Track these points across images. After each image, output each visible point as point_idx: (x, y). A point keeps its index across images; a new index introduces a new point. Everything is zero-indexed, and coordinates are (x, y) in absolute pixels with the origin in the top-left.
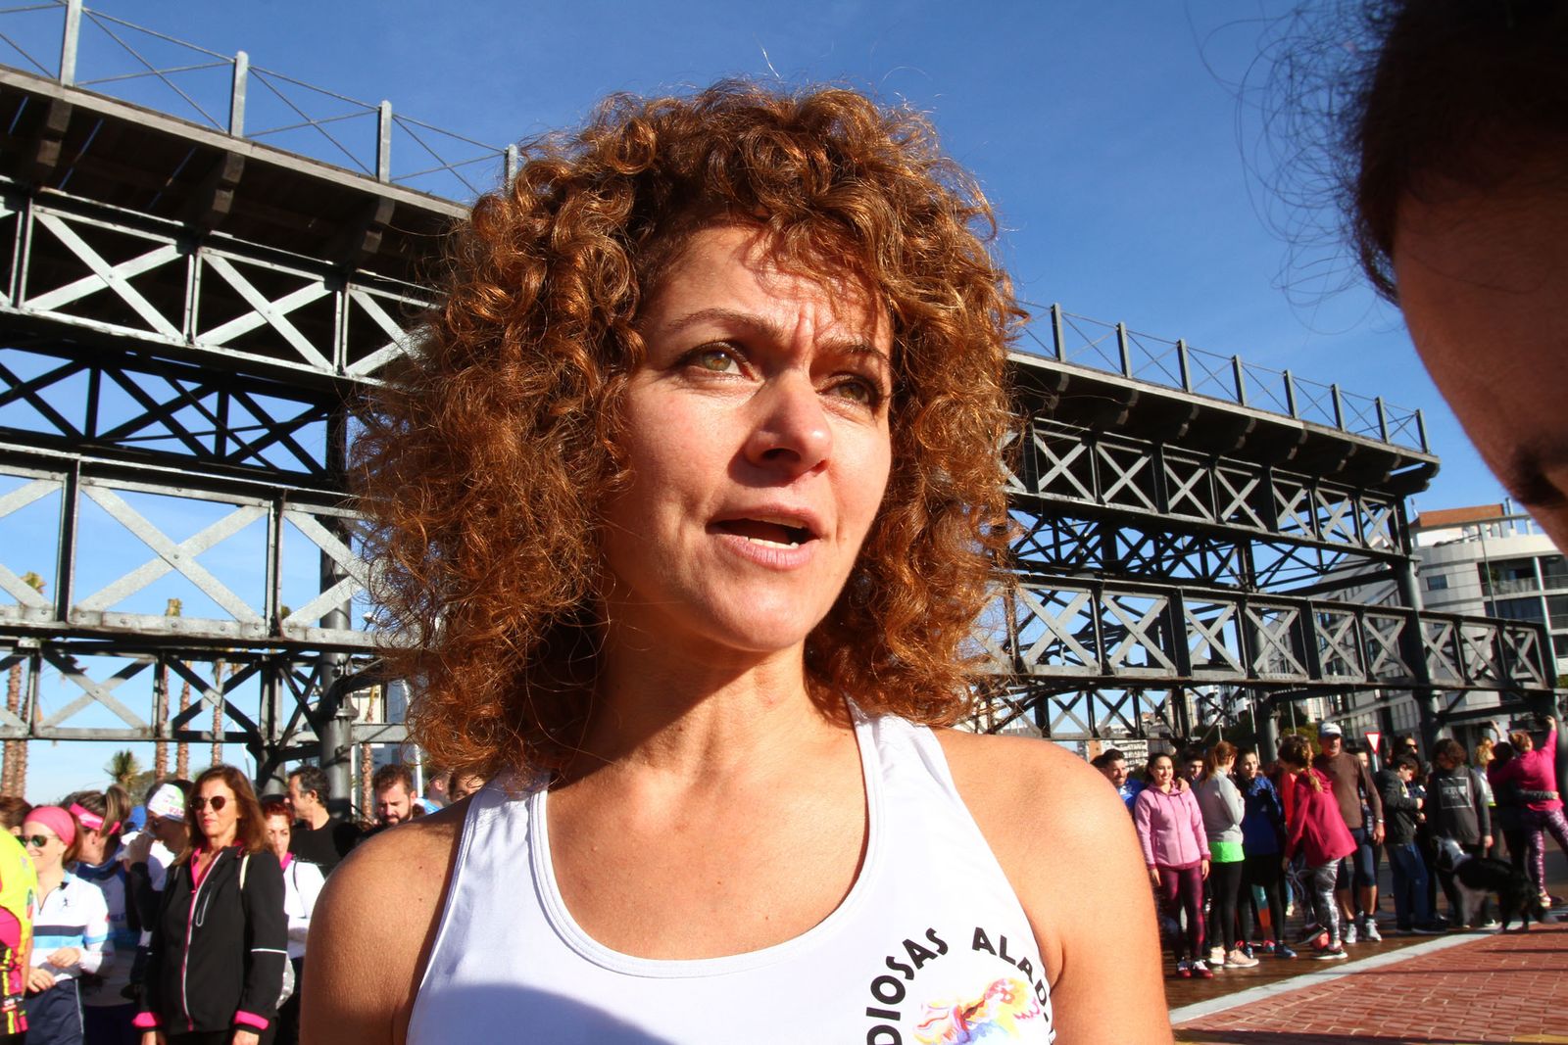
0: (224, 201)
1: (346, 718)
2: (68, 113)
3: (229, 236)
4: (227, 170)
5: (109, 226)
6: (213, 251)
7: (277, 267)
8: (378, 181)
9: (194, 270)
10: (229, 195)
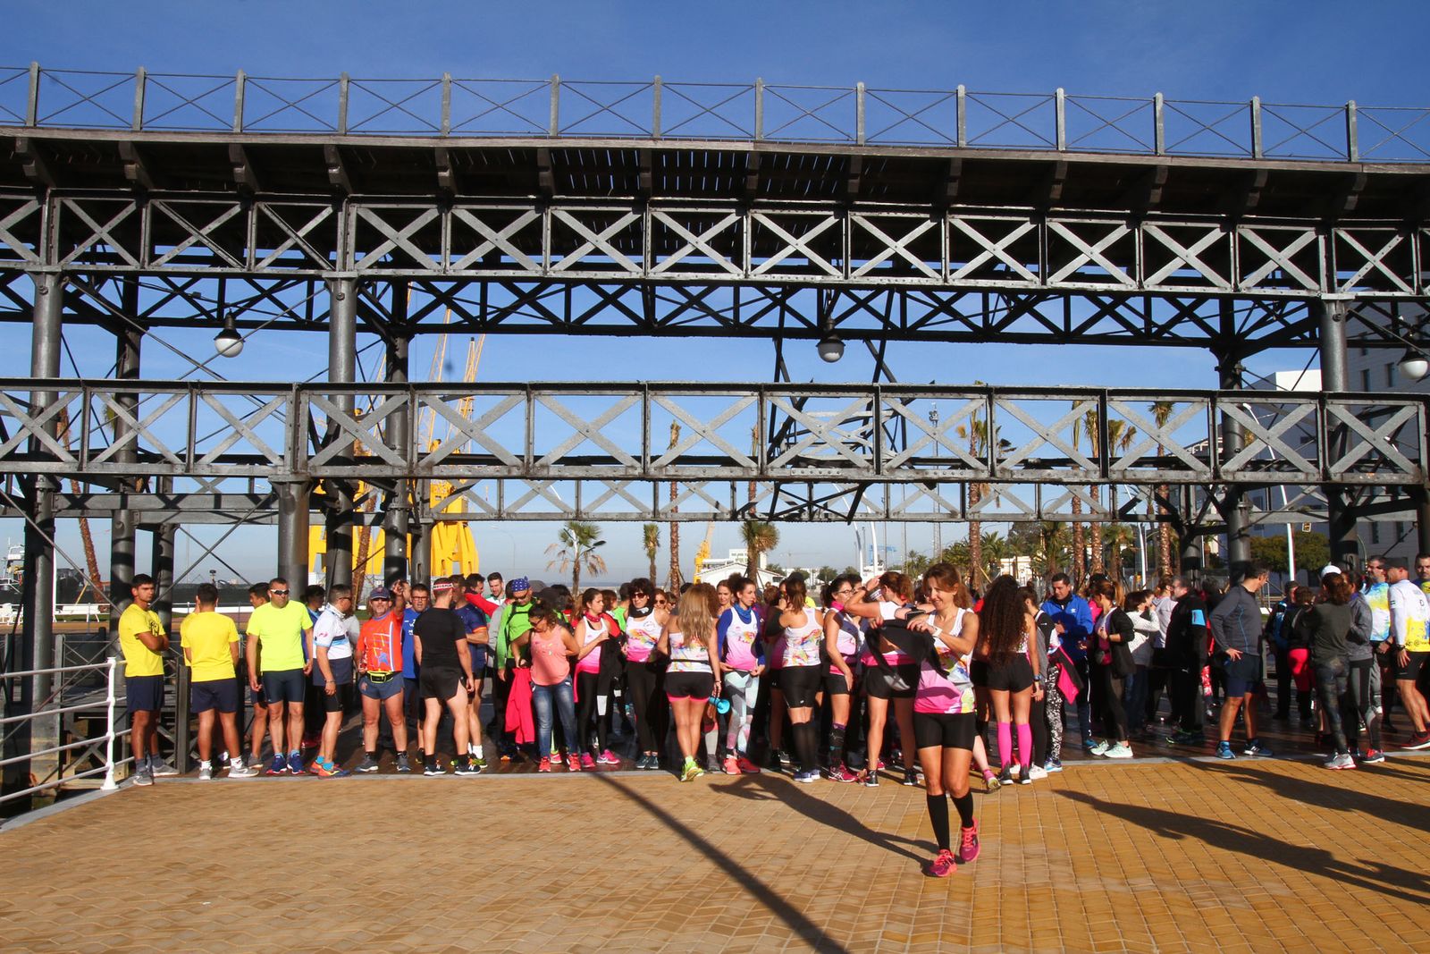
0: (1156, 196)
1: (1245, 508)
2: (1066, 168)
3: (1158, 213)
4: (1158, 178)
5: (1087, 221)
6: (1149, 223)
7: (1189, 224)
8: (1254, 158)
9: (1138, 239)
10: (1159, 191)
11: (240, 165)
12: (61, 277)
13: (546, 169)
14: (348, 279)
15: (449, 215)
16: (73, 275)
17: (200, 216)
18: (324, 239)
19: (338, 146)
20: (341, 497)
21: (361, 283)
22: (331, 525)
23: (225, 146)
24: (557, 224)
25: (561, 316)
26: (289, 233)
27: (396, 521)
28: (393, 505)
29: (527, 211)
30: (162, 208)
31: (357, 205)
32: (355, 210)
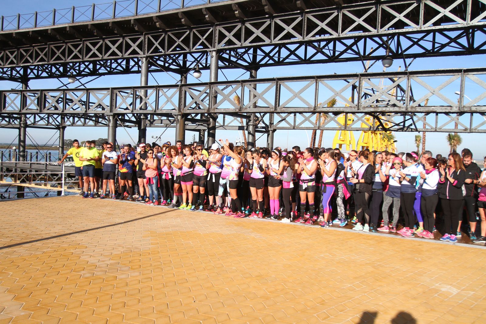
11: (183, 19)
12: (147, 58)
13: (266, 5)
14: (215, 51)
15: (244, 26)
16: (152, 57)
17: (178, 36)
18: (210, 39)
19: (206, 8)
20: (211, 120)
21: (219, 52)
22: (209, 129)
23: (177, 14)
24: (276, 24)
25: (303, 58)
26: (201, 38)
27: (251, 128)
28: (249, 124)
29: (267, 21)
30: (170, 35)
31: (218, 26)
32: (218, 28)
